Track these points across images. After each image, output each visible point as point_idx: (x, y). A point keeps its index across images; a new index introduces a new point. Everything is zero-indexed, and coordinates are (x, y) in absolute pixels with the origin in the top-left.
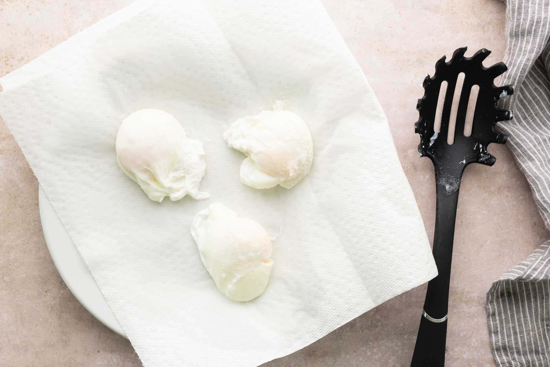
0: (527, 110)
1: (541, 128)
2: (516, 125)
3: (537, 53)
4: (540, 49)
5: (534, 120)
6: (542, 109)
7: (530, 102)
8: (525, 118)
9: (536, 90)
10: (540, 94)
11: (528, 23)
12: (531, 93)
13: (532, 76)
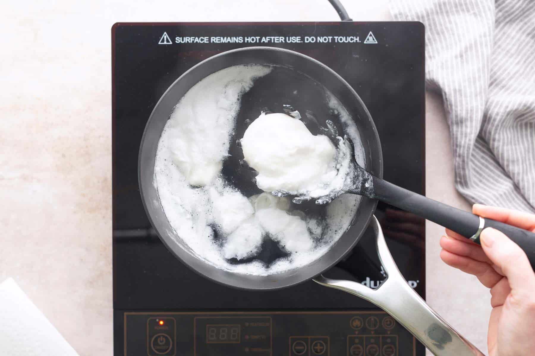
0: (481, 175)
1: (495, 185)
2: (475, 188)
3: (475, 133)
4: (477, 130)
5: (488, 181)
6: (491, 171)
7: (481, 169)
8: (481, 181)
9: (483, 158)
10: (486, 160)
11: (464, 112)
12: (479, 161)
13: (477, 147)
